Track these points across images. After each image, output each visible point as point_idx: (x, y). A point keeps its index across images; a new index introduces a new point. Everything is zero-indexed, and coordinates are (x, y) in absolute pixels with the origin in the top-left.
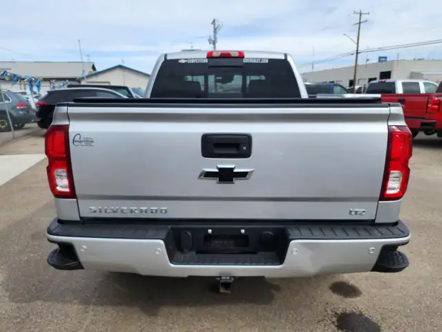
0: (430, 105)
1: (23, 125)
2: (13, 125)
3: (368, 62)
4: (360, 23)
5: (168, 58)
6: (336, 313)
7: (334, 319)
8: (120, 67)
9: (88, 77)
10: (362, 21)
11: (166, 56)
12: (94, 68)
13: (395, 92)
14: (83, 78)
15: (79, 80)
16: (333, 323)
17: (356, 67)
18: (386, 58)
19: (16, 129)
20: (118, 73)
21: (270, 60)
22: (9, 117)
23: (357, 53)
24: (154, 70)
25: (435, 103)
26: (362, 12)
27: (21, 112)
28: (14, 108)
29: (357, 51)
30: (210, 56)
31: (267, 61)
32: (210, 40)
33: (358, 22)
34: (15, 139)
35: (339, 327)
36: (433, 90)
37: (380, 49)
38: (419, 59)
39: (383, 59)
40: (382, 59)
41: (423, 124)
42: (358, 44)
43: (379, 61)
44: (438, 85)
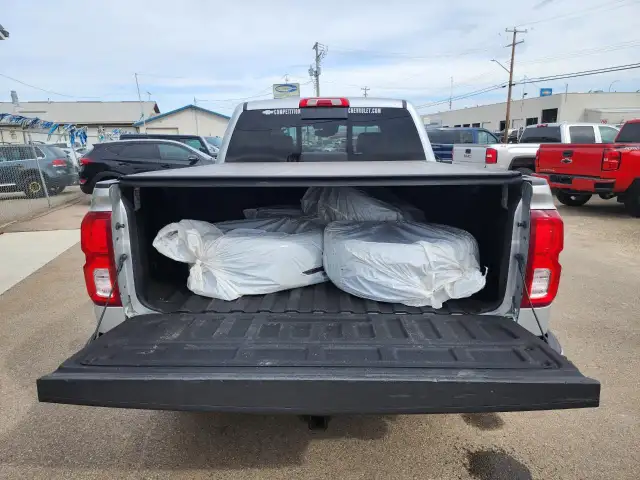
0: (606, 160)
1: (62, 188)
2: (48, 188)
3: (526, 97)
4: (514, 45)
5: (249, 108)
6: (469, 452)
7: (466, 461)
8: (191, 108)
9: (148, 121)
10: (517, 41)
11: (245, 105)
12: (156, 109)
13: (560, 141)
14: (142, 123)
15: (137, 127)
16: (465, 465)
17: (509, 103)
18: (551, 90)
19: (52, 194)
20: (189, 116)
21: (383, 109)
22: (42, 178)
23: (510, 85)
24: (235, 113)
25: (613, 156)
26: (517, 29)
27: (59, 172)
28: (49, 166)
29: (510, 82)
30: (304, 105)
31: (379, 111)
32: (311, 70)
33: (512, 42)
34: (51, 208)
35: (472, 471)
36: (612, 137)
37: (542, 79)
38: (596, 92)
39: (547, 92)
40: (545, 93)
41: (597, 185)
42: (511, 73)
43: (542, 95)
44: (619, 129)
